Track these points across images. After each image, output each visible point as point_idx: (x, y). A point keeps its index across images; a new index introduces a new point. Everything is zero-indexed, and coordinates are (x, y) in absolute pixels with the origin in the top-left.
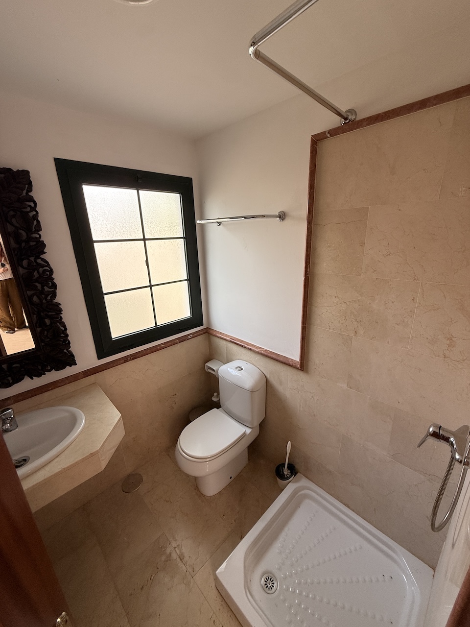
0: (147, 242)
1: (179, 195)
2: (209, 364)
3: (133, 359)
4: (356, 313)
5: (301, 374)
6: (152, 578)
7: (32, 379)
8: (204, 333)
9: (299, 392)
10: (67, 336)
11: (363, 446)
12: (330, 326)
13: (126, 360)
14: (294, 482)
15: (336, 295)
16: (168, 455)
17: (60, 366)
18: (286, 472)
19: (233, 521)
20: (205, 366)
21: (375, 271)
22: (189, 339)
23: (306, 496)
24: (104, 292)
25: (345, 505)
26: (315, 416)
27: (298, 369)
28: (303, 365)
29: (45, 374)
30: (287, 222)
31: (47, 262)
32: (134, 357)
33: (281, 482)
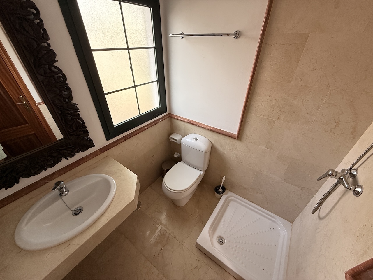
0: (130, 50)
1: (150, 8)
2: (172, 136)
3: (129, 138)
4: (281, 106)
5: (236, 142)
6: (162, 249)
7: (68, 159)
8: (168, 117)
9: (233, 151)
10: (86, 127)
11: (268, 176)
12: (261, 113)
13: (125, 139)
14: (224, 195)
15: (270, 95)
16: (152, 189)
17: (85, 148)
18: (220, 190)
19: (197, 216)
20: (170, 138)
21: (302, 80)
22: (160, 122)
23: (231, 200)
24: (105, 92)
25: (251, 202)
26: (241, 163)
27: (236, 139)
28: (239, 136)
29: (75, 155)
30: (241, 40)
31: (60, 70)
32: (130, 136)
33: (218, 196)
